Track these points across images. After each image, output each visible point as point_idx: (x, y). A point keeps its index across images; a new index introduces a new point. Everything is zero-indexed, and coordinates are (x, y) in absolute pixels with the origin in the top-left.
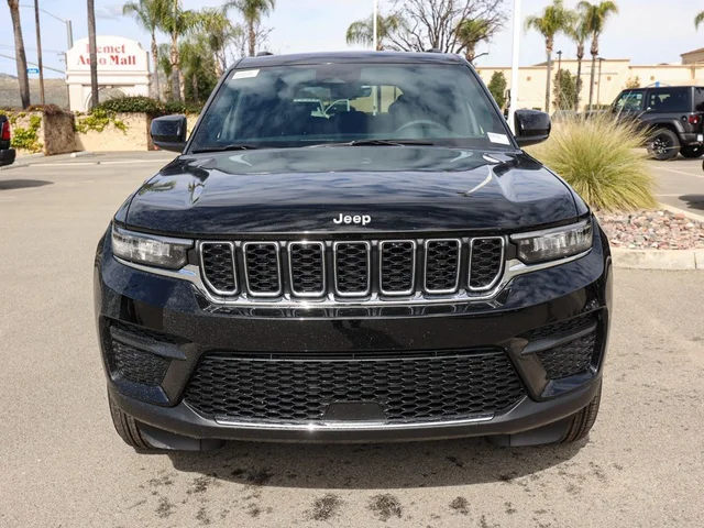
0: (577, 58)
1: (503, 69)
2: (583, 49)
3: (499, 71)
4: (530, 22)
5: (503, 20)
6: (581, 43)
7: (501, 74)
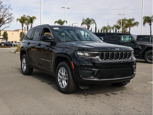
0: (27, 29)
1: (7, 31)
2: (28, 27)
3: (5, 31)
4: (18, 20)
5: (13, 19)
6: (28, 26)
7: (6, 32)
